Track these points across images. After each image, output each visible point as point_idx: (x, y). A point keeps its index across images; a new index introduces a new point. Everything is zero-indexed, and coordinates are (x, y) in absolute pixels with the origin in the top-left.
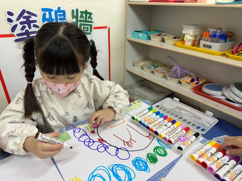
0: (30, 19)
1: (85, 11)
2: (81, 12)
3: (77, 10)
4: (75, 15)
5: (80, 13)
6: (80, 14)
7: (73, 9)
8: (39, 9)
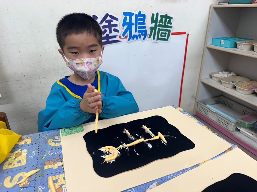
0: (112, 23)
1: (165, 15)
3: (157, 14)
4: (155, 19)
5: (160, 17)
7: (153, 13)
8: (122, 13)
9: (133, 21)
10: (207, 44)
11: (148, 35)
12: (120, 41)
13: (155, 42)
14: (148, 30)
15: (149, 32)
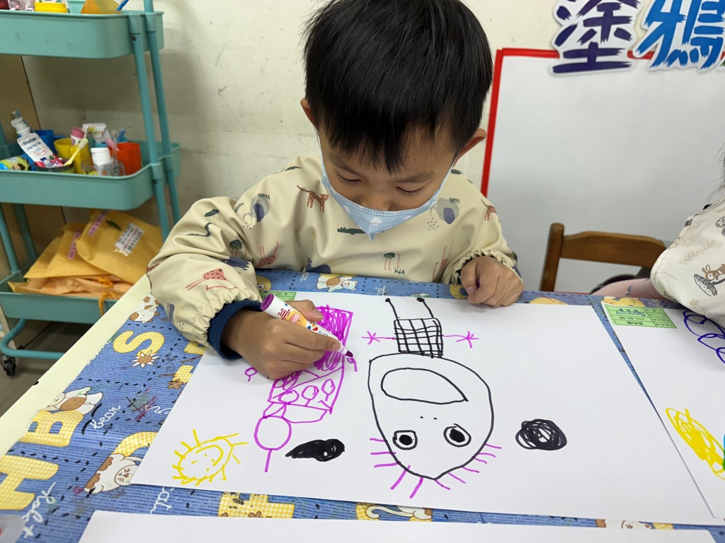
0: (616, 13)
9: (685, 10)
11: (724, 53)
12: (627, 66)
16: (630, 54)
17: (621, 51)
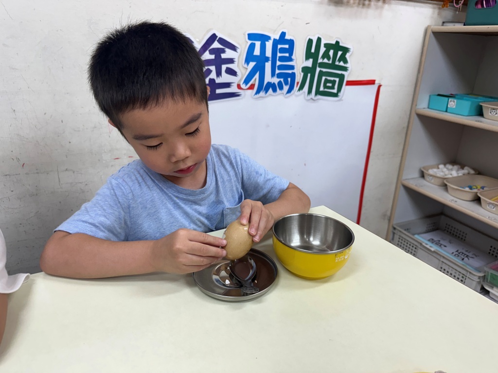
0: (223, 56)
2: (326, 45)
3: (319, 40)
4: (313, 50)
5: (325, 47)
6: (323, 50)
7: (311, 38)
8: (244, 34)
9: (269, 53)
10: (418, 107)
11: (298, 83)
12: (238, 95)
13: (312, 99)
14: (298, 73)
15: (299, 78)
16: (239, 87)
17: (232, 84)
